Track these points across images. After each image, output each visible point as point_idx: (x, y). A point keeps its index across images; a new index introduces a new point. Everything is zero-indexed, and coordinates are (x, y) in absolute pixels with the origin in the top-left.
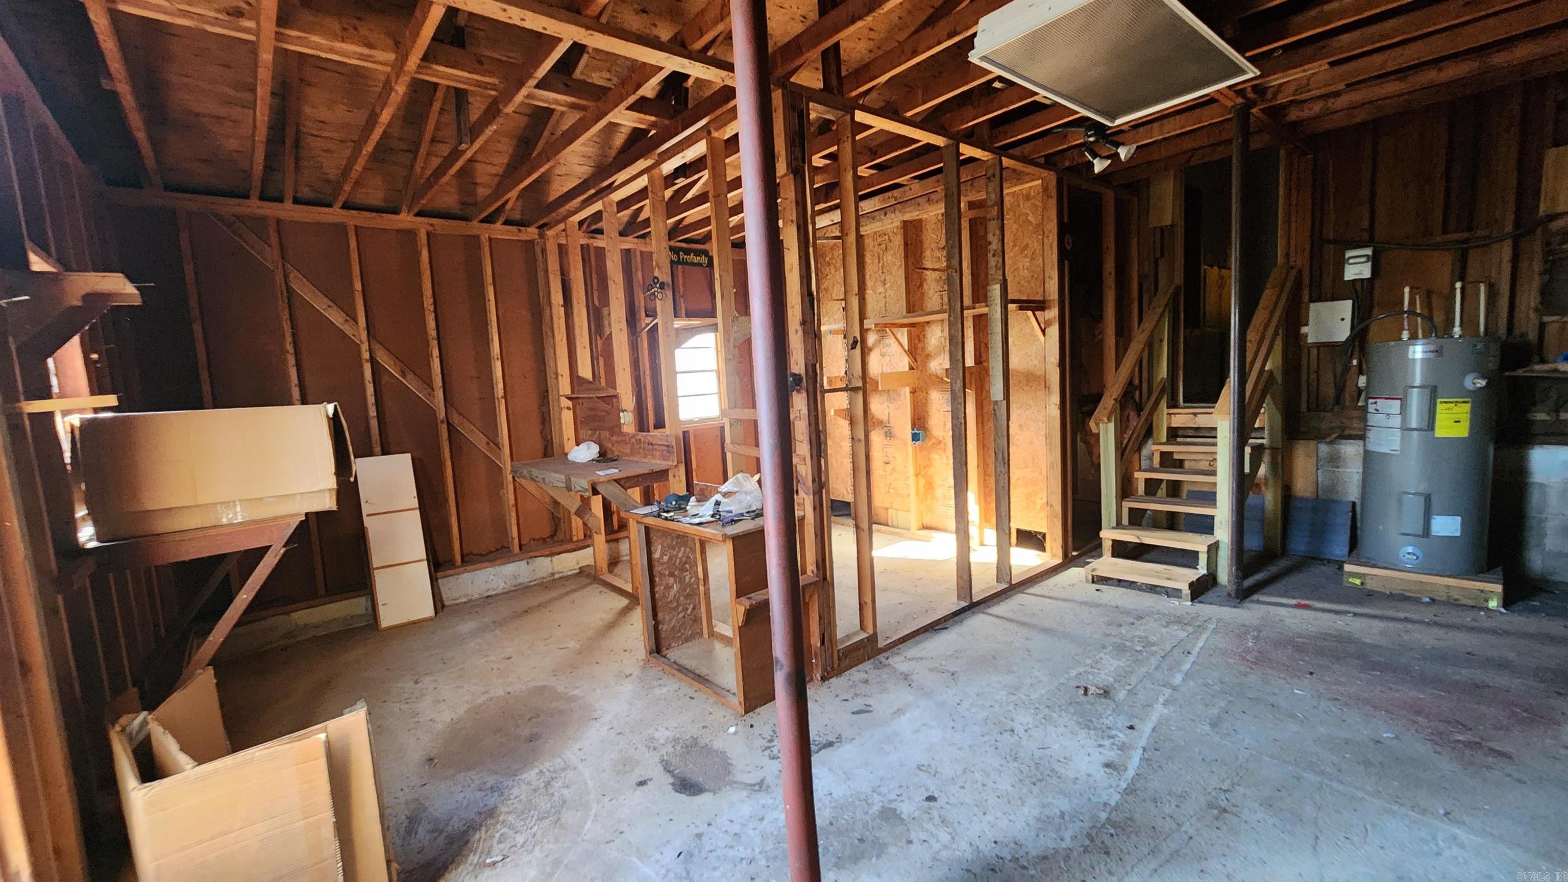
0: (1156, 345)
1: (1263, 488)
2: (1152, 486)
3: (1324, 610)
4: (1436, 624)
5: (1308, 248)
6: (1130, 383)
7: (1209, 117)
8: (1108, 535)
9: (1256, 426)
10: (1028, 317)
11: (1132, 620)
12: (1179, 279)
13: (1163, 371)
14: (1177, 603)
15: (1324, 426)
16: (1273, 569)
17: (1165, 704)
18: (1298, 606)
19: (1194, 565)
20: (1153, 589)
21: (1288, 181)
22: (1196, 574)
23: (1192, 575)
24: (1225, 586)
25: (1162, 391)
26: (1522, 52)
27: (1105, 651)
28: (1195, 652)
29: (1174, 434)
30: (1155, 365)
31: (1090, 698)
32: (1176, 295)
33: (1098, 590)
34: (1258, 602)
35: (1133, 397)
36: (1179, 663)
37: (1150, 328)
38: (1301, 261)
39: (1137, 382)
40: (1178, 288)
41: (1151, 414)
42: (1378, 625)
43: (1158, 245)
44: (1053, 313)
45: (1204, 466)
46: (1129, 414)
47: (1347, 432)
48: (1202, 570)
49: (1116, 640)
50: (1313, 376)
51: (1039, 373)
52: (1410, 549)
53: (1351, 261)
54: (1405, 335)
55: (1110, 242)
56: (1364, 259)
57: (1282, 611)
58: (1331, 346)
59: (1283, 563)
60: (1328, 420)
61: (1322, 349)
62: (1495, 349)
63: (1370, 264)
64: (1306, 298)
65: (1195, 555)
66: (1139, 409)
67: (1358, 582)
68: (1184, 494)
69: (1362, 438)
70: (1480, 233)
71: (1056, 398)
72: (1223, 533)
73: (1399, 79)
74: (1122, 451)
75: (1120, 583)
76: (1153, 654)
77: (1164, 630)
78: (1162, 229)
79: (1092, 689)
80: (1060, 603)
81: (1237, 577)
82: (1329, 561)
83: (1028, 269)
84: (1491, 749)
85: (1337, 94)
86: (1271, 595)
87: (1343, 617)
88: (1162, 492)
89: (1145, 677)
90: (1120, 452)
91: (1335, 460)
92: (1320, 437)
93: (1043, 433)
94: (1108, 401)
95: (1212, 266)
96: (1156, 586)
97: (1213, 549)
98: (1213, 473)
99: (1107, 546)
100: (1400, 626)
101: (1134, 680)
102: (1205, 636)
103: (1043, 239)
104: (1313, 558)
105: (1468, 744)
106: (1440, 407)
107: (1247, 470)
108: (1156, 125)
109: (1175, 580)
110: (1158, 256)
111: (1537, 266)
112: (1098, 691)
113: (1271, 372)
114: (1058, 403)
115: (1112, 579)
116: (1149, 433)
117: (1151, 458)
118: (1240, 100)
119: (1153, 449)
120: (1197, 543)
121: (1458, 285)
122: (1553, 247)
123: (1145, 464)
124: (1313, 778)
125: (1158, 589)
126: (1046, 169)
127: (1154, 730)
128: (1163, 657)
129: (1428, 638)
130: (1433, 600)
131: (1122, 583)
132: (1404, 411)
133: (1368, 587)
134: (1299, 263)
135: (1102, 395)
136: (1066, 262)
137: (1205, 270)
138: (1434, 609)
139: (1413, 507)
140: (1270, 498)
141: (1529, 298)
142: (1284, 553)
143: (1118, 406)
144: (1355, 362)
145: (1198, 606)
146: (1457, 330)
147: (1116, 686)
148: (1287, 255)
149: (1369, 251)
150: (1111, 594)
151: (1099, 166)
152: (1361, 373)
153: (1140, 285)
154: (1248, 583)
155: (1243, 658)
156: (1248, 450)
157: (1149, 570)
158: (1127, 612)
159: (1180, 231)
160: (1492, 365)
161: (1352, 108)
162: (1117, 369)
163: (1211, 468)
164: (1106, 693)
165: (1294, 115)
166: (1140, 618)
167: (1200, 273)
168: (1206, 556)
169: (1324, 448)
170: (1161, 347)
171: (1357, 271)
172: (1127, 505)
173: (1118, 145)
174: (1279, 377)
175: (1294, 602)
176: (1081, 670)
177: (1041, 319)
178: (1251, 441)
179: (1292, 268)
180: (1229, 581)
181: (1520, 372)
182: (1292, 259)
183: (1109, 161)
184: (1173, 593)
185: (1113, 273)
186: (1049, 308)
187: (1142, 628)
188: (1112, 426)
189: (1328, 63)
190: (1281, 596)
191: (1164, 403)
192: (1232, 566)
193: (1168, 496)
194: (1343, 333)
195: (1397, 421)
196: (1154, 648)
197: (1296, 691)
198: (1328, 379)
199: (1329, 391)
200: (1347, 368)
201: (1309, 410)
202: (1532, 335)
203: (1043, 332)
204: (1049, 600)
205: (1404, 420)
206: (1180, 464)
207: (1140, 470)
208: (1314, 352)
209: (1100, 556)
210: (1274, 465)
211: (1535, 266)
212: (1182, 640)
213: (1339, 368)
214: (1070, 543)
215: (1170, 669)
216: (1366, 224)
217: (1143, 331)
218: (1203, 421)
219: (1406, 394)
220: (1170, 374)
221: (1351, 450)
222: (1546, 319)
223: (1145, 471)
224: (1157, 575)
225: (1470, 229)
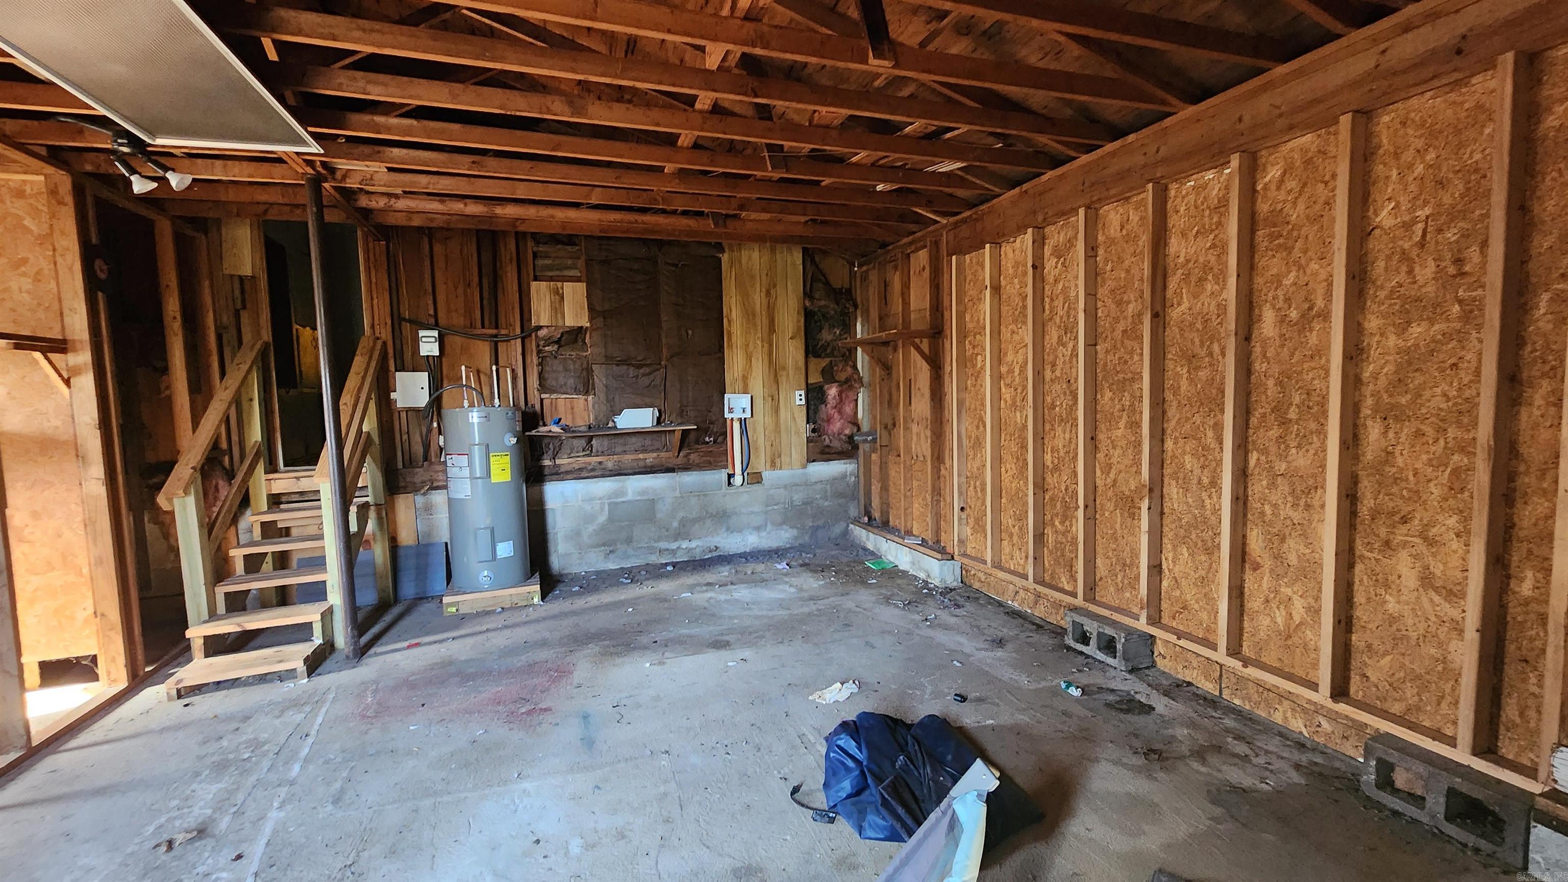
0: (245, 404)
1: (372, 543)
2: (253, 563)
3: (430, 643)
4: (506, 627)
5: (389, 322)
6: (215, 446)
7: (277, 175)
8: (196, 633)
9: (359, 485)
10: (36, 362)
11: (235, 725)
12: (267, 335)
13: (256, 434)
14: (292, 685)
15: (418, 479)
16: (388, 618)
17: (280, 808)
18: (409, 647)
19: (308, 639)
20: (263, 679)
21: (367, 260)
22: (311, 647)
23: (306, 649)
24: (343, 649)
25: (257, 455)
26: (510, 211)
27: (199, 778)
28: (313, 733)
29: (275, 501)
30: (246, 427)
31: (176, 852)
32: (263, 354)
33: (186, 705)
34: (376, 654)
35: (221, 464)
36: (295, 752)
37: (237, 384)
38: (385, 334)
39: (224, 445)
40: (266, 346)
41: (245, 480)
42: (470, 641)
43: (237, 293)
44: (83, 357)
45: (312, 531)
46: (217, 484)
47: (435, 484)
48: (318, 640)
49: (215, 758)
50: (405, 437)
51: (64, 438)
52: (486, 573)
53: (424, 339)
54: (466, 404)
55: (170, 277)
56: (433, 340)
57: (398, 656)
58: (416, 410)
59: (396, 611)
60: (420, 475)
61: (409, 413)
62: (519, 416)
63: (437, 343)
64: (392, 368)
65: (308, 626)
66: (230, 475)
67: (454, 610)
68: (294, 563)
69: (445, 487)
70: (503, 332)
71: (97, 470)
72: (336, 597)
73: (439, 201)
74: (208, 527)
75: (219, 685)
76: (265, 754)
77: (277, 722)
78: (241, 279)
79: (180, 838)
80: (127, 743)
81: (353, 637)
82: (433, 598)
83: (29, 293)
84: (541, 709)
85: (396, 196)
86: (387, 644)
87: (445, 644)
88: (268, 565)
89: (254, 787)
90: (206, 531)
91: (428, 509)
92: (415, 490)
93: (80, 519)
94: (184, 470)
95: (304, 327)
96: (266, 674)
97: (328, 615)
98: (320, 537)
99: (197, 645)
100: (484, 636)
101: (240, 797)
102: (324, 710)
103: (54, 256)
104: (421, 599)
105: (529, 713)
106: (492, 459)
107: (354, 527)
108: (218, 163)
109: (288, 661)
110: (239, 305)
111: (535, 360)
112: (189, 836)
113: (368, 433)
114: (103, 477)
115: (207, 684)
116: (245, 502)
117: (250, 531)
118: (310, 170)
119: (251, 521)
120: (309, 614)
121: (494, 368)
122: (541, 347)
123: (243, 538)
124: (428, 802)
125: (269, 677)
126: (47, 162)
127: (268, 844)
128: (277, 753)
129: (500, 640)
130: (503, 609)
131: (222, 685)
132: (470, 464)
133: (461, 612)
134: (383, 336)
135: (175, 462)
136: (100, 294)
137: (297, 330)
138: (506, 615)
139: (484, 537)
140: (379, 552)
141: (534, 381)
142: (396, 600)
143: (198, 476)
144: (435, 425)
145: (316, 680)
146: (497, 401)
147: (216, 815)
148: (373, 327)
149: (435, 333)
150: (204, 705)
151: (140, 186)
152: (440, 433)
153: (219, 337)
154: (364, 640)
155: (363, 717)
156: (353, 510)
157: (256, 659)
158: (229, 718)
159: (263, 283)
160: (519, 428)
161: (410, 213)
162: (194, 432)
163: (319, 532)
164: (201, 832)
165: (363, 202)
166: (246, 718)
167: (292, 331)
168: (320, 624)
169: (419, 499)
170: (251, 406)
171: (429, 349)
172: (221, 591)
173: (166, 169)
174: (376, 438)
175: (406, 644)
176: (163, 820)
177: (60, 365)
178: (355, 500)
179: (378, 339)
180: (346, 643)
181: (533, 433)
182: (377, 332)
183: (155, 185)
184: (289, 675)
185: (179, 317)
186: (75, 350)
187: (250, 730)
188: (191, 501)
189: (387, 168)
190: (395, 642)
191: (260, 468)
192: (347, 627)
193: (275, 569)
194: (422, 399)
195: (466, 472)
196: (266, 748)
197: (411, 728)
198: (417, 439)
199: (418, 449)
200: (430, 430)
201: (404, 466)
202: (538, 407)
203: (67, 382)
204: (106, 747)
205: (472, 471)
206: (286, 532)
207: (238, 545)
208: (403, 415)
209: (190, 660)
210: (379, 518)
211: (534, 359)
212: (299, 725)
213: (424, 430)
214: (140, 656)
215: (286, 763)
216: (432, 312)
217: (226, 388)
218: (305, 485)
219: (470, 449)
220: (265, 435)
221: (439, 498)
222: (543, 396)
223: (245, 546)
224: (266, 661)
225: (497, 327)
